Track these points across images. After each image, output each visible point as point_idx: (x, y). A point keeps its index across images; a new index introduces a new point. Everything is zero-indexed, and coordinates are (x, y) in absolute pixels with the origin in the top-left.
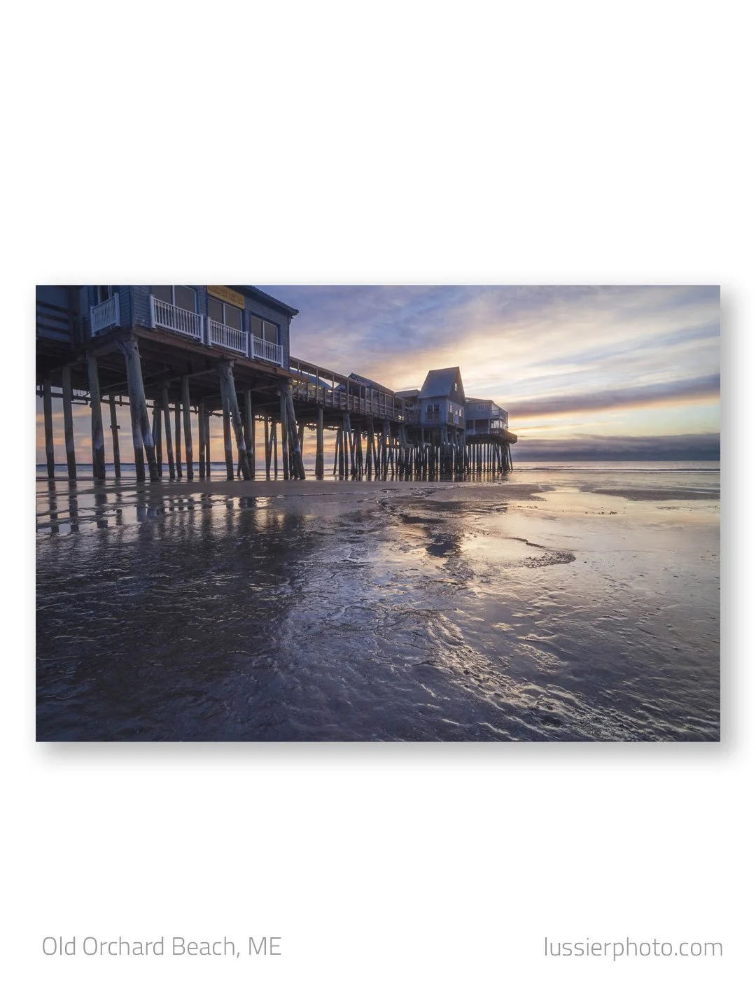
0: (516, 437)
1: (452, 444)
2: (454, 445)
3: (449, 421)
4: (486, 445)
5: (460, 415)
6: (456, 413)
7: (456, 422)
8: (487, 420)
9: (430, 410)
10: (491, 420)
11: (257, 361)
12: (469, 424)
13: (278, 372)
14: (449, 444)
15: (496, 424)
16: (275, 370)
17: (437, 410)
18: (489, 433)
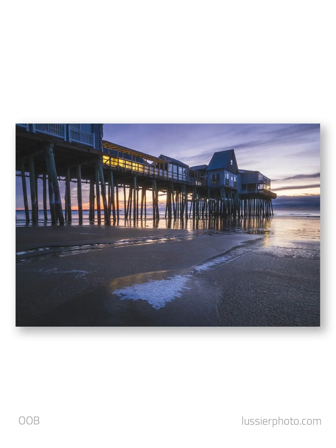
0: (275, 195)
1: (229, 200)
2: (230, 200)
3: (226, 184)
4: (256, 200)
5: (235, 181)
6: (232, 179)
7: (232, 185)
8: (255, 184)
9: (214, 177)
10: (258, 184)
11: (74, 144)
12: (243, 187)
13: (91, 152)
14: (226, 199)
15: (261, 187)
16: (89, 150)
17: (218, 177)
18: (256, 192)
